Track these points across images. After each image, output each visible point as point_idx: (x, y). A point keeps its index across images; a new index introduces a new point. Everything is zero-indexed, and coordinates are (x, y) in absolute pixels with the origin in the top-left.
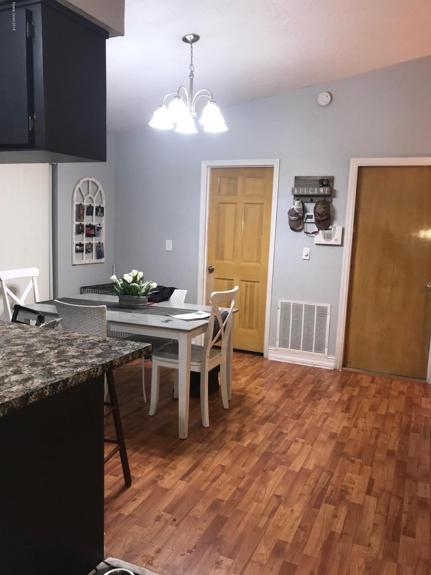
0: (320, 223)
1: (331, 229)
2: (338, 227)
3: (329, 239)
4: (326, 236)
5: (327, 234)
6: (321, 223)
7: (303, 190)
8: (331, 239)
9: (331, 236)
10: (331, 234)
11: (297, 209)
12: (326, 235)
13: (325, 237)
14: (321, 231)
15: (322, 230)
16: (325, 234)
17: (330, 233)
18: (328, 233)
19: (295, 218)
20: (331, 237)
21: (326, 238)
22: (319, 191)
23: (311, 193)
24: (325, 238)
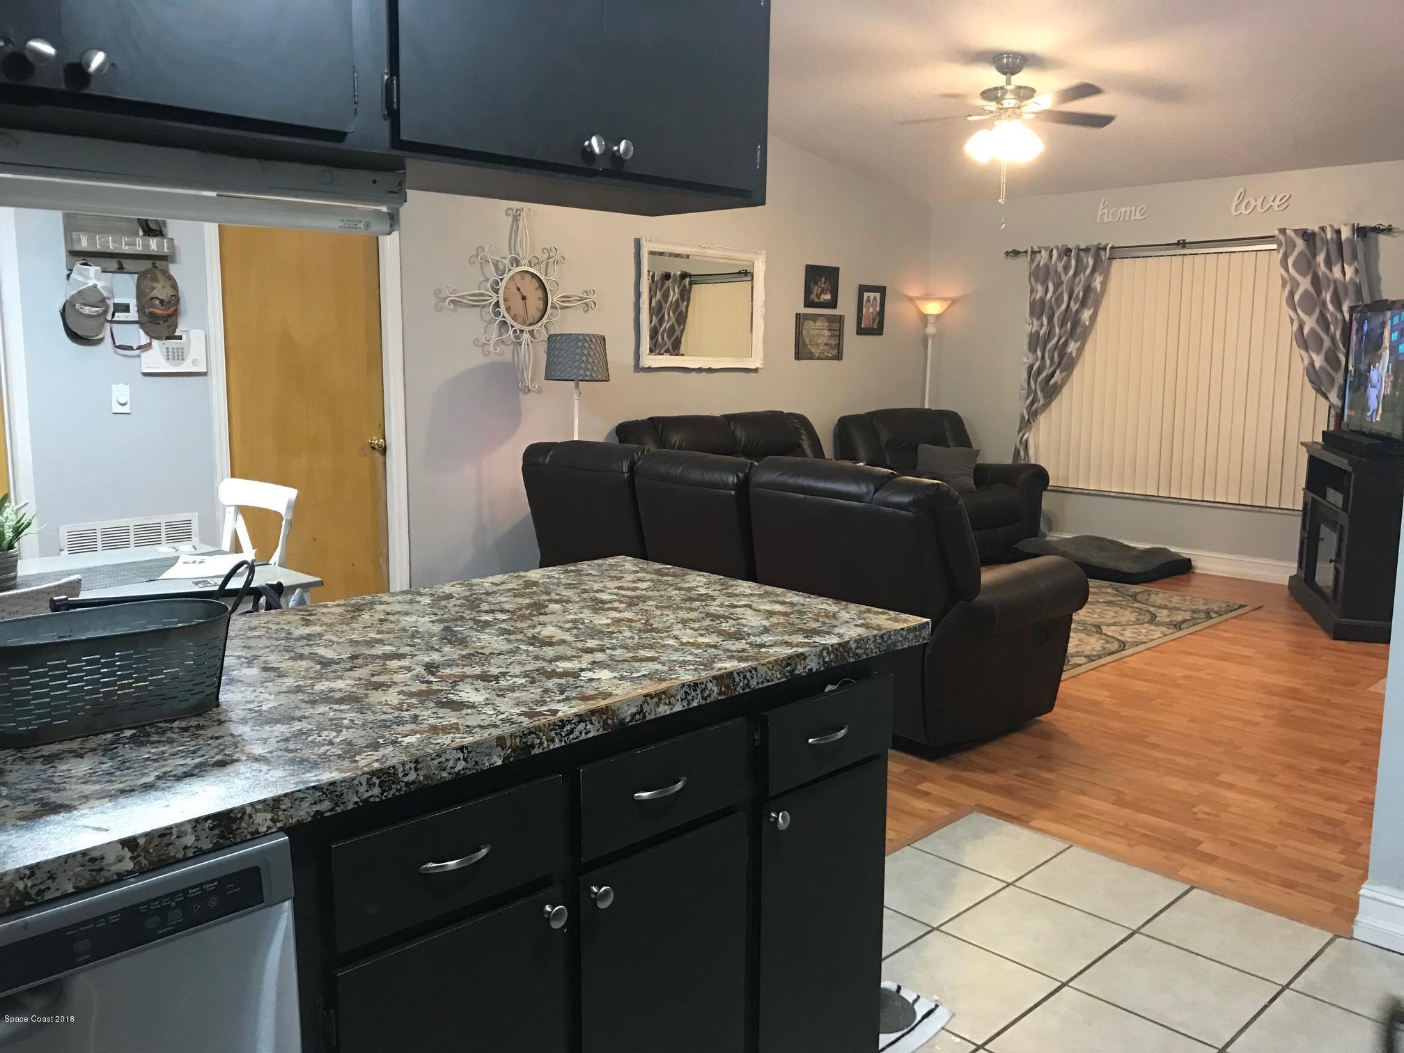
0: (158, 324)
1: (180, 338)
2: (194, 331)
3: (178, 359)
4: (170, 353)
5: (173, 349)
6: (161, 322)
7: (103, 239)
8: (183, 359)
9: (182, 353)
10: (182, 348)
11: (103, 287)
12: (170, 350)
13: (168, 355)
14: (155, 343)
15: (159, 338)
16: (168, 348)
17: (179, 346)
18: (176, 346)
19: (96, 311)
20: (183, 356)
21: (170, 357)
22: (146, 246)
23: (126, 249)
24: (168, 359)
